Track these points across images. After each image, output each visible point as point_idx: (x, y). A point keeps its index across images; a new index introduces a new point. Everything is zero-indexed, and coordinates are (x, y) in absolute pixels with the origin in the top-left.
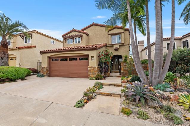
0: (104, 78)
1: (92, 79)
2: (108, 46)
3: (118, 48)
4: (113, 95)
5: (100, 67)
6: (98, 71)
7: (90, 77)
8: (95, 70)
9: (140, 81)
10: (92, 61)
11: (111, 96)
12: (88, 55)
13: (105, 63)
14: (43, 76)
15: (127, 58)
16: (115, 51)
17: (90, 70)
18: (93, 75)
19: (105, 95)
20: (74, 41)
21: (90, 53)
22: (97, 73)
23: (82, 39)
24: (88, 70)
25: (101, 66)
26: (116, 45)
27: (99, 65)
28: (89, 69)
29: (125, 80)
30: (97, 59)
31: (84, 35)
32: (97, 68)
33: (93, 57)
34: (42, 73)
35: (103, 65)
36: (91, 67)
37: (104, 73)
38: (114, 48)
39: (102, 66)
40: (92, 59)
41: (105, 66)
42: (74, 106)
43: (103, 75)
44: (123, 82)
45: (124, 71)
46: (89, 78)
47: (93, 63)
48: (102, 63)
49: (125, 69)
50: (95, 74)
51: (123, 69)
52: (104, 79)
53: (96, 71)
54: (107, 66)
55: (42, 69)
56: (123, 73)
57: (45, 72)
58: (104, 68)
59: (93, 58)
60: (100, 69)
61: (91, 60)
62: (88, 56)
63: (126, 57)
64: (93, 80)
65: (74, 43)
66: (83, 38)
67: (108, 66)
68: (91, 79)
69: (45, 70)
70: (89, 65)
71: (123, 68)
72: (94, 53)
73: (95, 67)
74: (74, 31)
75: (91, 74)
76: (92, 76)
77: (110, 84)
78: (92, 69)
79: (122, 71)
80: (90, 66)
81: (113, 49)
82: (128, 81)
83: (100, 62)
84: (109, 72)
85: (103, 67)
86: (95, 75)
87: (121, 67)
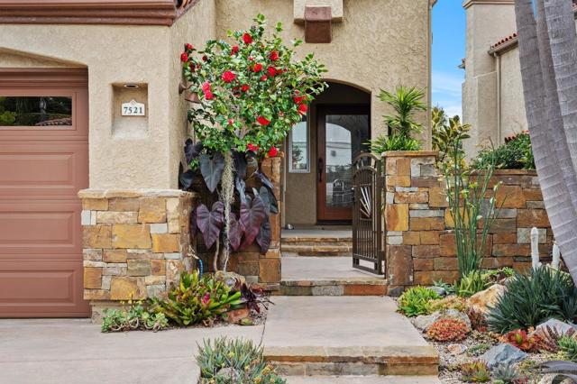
0: (245, 306)
1: (126, 317)
3: (337, 11)
6: (181, 235)
7: (108, 301)
8: (157, 229)
10: (120, 135)
12: (79, 74)
15: (415, 118)
17: (104, 230)
18: (135, 278)
21: (107, 55)
22: (172, 262)
27: (187, 176)
28: (90, 218)
29: (452, 313)
30: (171, 121)
32: (173, 205)
35: (228, 180)
36: (112, 201)
37: (226, 258)
38: (297, 14)
39: (219, 187)
41: (241, 187)
44: (443, 337)
45: (415, 238)
46: (84, 313)
47: (133, 155)
49: (424, 220)
50: (157, 270)
51: (403, 223)
52: (244, 316)
53: (162, 237)
54: (259, 184)
56: (405, 249)
58: (236, 208)
59: (131, 106)
61: (114, 128)
62: (85, 86)
63: (404, 107)
64: (141, 327)
67: (270, 191)
68: (115, 327)
70: (84, 182)
71: (402, 209)
73: (162, 199)
76: (124, 290)
78: (126, 216)
80: (99, 185)
81: (292, 24)
82: (477, 322)
85: (228, 197)
86: (154, 286)
87: (390, 197)
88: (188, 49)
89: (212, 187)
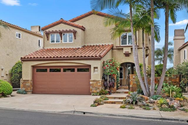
0: (109, 93)
1: (95, 94)
2: (116, 48)
3: (130, 52)
4: (116, 103)
5: (104, 81)
6: (102, 85)
7: (93, 92)
9: (143, 94)
10: (95, 73)
11: (115, 103)
12: (90, 66)
13: (110, 76)
14: (25, 92)
16: (126, 56)
17: (93, 84)
18: (96, 90)
19: (110, 103)
20: (61, 39)
21: (93, 64)
22: (100, 88)
23: (75, 36)
24: (90, 85)
25: (105, 79)
26: (127, 48)
27: (103, 78)
28: (91, 83)
30: (101, 71)
31: (79, 31)
32: (100, 81)
33: (97, 68)
34: (24, 89)
36: (94, 81)
37: (108, 88)
38: (124, 52)
39: (107, 79)
40: (94, 71)
41: (110, 79)
42: (91, 106)
43: (108, 90)
47: (96, 75)
48: (107, 75)
50: (99, 89)
51: (132, 84)
53: (99, 85)
55: (24, 82)
57: (29, 87)
58: (109, 82)
59: (96, 70)
60: (104, 83)
65: (61, 42)
66: (77, 35)
67: (114, 80)
68: (93, 95)
69: (28, 84)
70: (90, 79)
71: (132, 82)
72: (98, 64)
73: (99, 81)
74: (62, 22)
75: (94, 89)
77: (115, 97)
78: (95, 83)
79: (131, 86)
80: (92, 79)
81: (123, 54)
83: (104, 74)
84: (115, 87)
85: (108, 80)
86: (98, 91)
87: (130, 81)
88: (104, 61)
89: (106, 79)
